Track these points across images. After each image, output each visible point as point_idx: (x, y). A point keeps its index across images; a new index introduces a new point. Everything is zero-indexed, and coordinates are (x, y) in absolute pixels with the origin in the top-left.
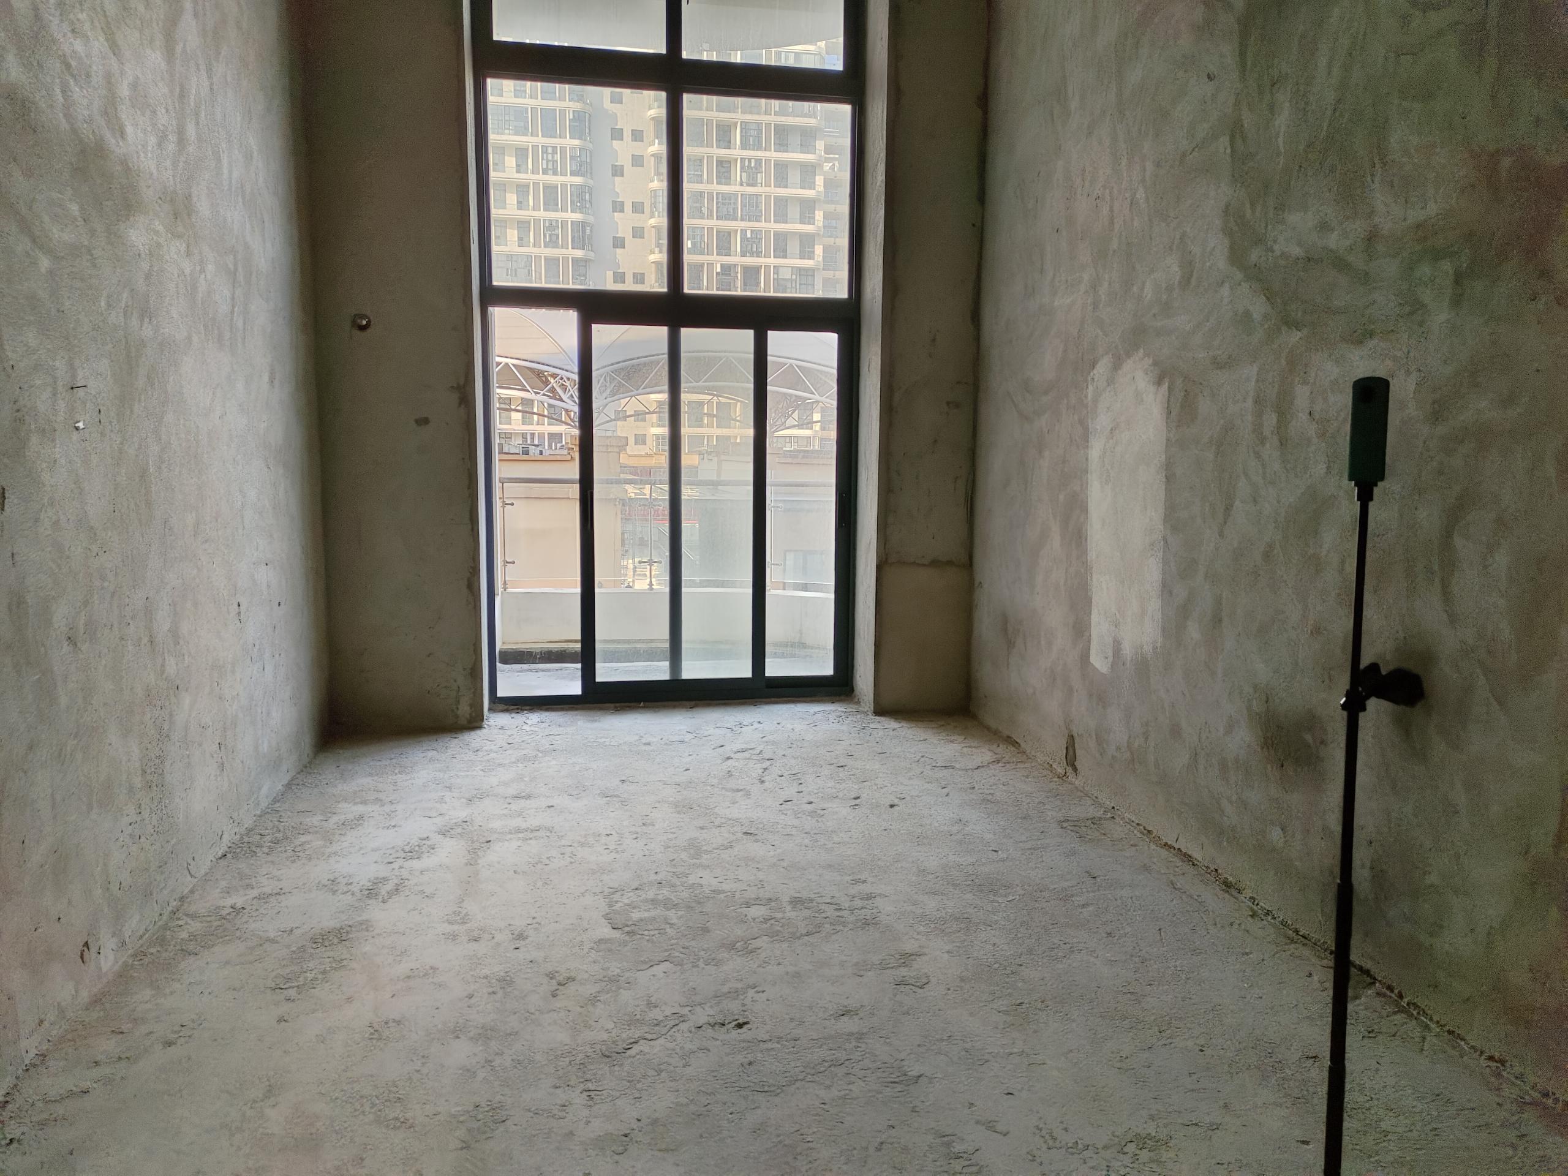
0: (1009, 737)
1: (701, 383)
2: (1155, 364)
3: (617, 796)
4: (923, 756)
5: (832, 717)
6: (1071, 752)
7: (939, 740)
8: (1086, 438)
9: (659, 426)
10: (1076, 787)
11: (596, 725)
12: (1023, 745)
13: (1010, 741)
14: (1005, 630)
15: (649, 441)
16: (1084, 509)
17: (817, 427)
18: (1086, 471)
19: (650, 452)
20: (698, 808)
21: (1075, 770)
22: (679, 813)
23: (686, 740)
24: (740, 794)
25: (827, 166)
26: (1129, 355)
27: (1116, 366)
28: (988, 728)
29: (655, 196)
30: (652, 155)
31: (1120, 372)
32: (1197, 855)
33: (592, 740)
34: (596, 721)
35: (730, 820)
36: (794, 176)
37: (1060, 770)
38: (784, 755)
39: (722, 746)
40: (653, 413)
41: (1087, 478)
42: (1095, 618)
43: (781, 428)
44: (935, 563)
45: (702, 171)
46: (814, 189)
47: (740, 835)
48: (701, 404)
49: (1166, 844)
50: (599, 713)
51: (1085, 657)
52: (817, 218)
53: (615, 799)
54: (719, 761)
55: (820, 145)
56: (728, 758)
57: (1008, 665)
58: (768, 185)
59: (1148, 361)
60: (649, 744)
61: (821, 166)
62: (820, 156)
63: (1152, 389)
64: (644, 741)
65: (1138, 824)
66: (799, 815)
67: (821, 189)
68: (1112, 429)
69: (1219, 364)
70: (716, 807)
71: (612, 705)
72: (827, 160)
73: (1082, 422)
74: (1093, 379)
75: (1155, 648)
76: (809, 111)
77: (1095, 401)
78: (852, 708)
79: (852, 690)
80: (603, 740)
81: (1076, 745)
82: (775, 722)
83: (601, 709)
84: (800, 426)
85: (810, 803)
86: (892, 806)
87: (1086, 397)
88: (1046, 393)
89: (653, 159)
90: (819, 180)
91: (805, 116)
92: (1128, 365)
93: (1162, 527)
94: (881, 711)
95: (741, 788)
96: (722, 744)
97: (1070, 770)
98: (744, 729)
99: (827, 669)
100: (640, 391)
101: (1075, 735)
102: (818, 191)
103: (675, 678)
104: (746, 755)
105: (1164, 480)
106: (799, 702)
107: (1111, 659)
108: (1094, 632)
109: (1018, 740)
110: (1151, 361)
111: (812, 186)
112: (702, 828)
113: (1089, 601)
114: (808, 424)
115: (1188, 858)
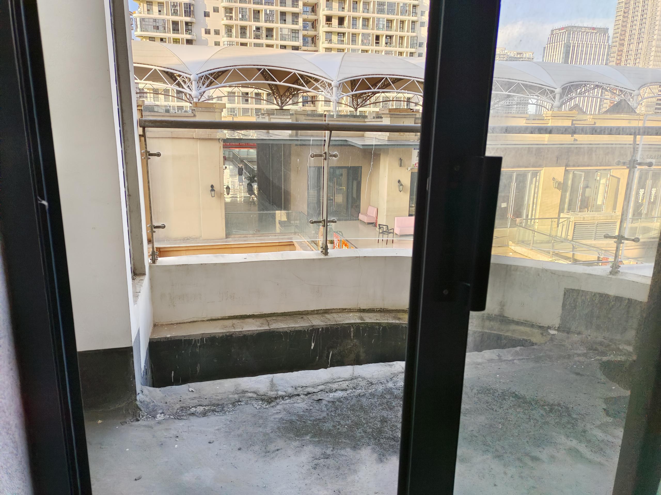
1: (251, 81)
9: (229, 103)
40: (227, 96)
100: (222, 85)
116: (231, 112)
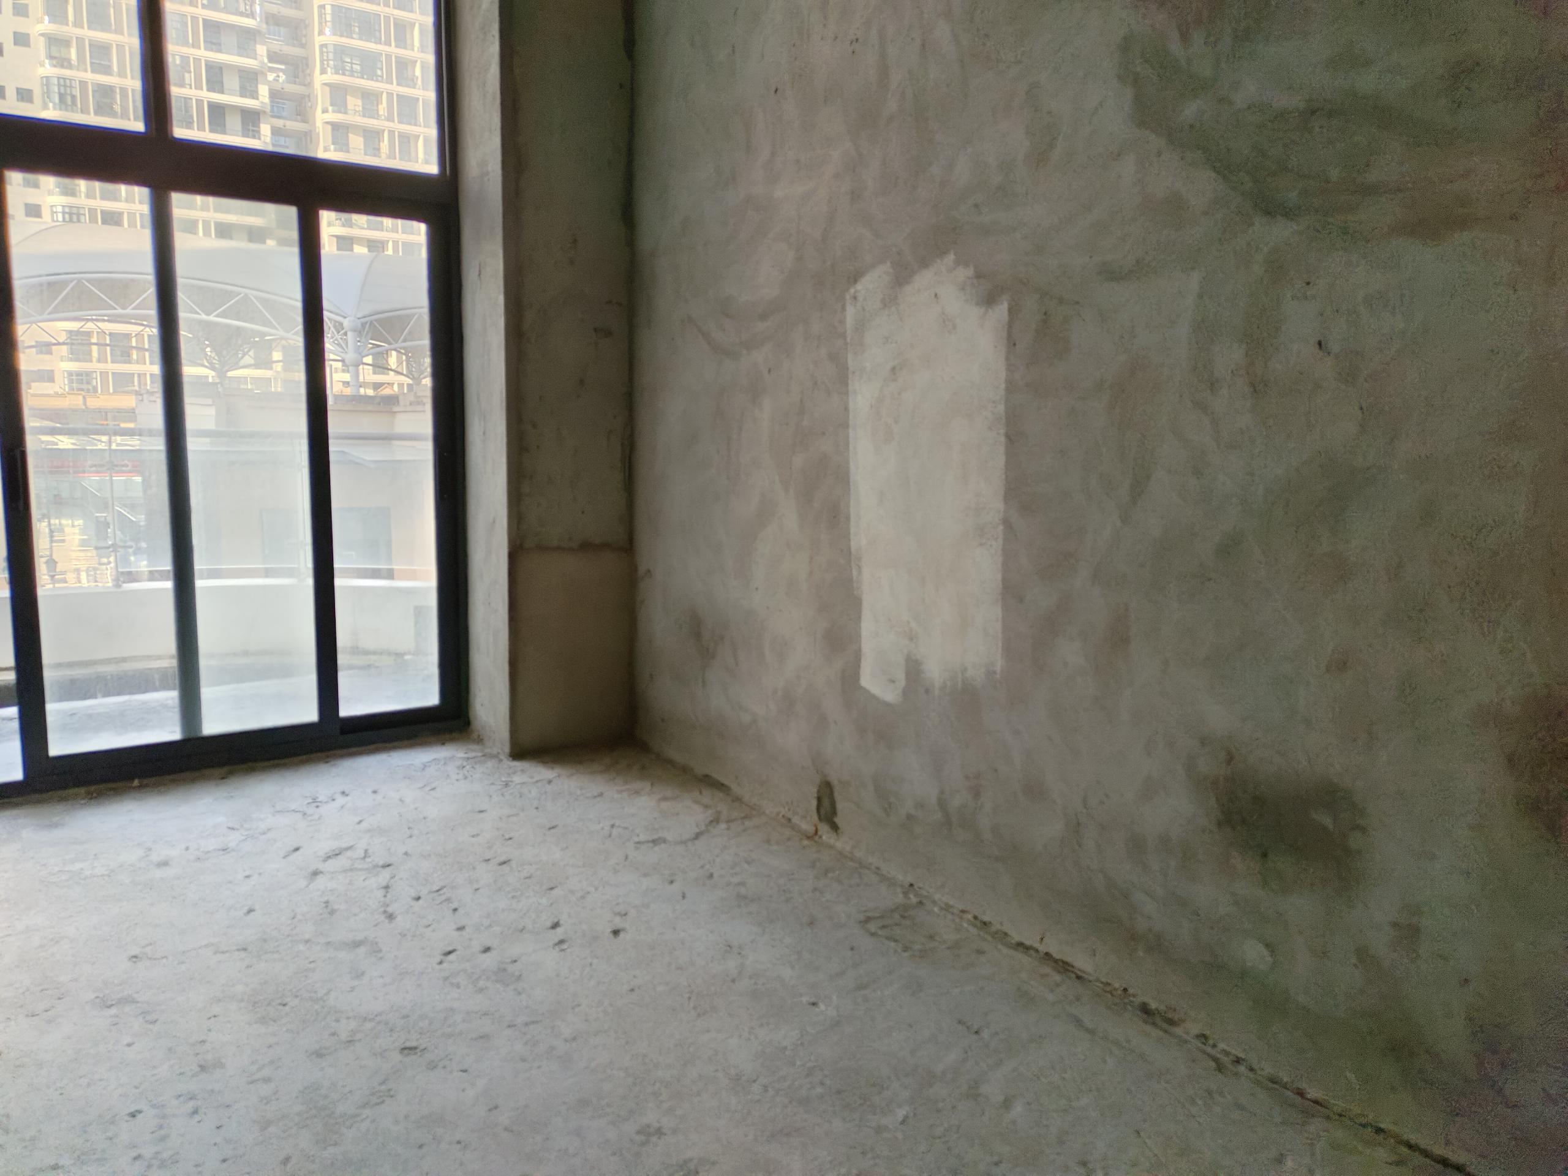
0: (707, 776)
1: (129, 311)
2: (979, 275)
3: (129, 1000)
4: (613, 826)
5: (451, 768)
6: (826, 802)
7: (620, 792)
8: (843, 379)
9: (71, 360)
10: (841, 853)
11: (57, 834)
12: (734, 787)
13: (709, 782)
14: (698, 636)
15: (58, 376)
16: (843, 478)
17: (278, 367)
18: (845, 425)
19: (60, 391)
20: (297, 1001)
21: (835, 827)
22: (263, 1020)
23: (232, 845)
24: (362, 950)
25: (271, 77)
26: (924, 263)
27: (901, 277)
28: (671, 762)
29: (48, 85)
30: (42, 35)
31: (908, 289)
32: (1082, 962)
33: (57, 869)
34: (55, 826)
35: (365, 1019)
36: (232, 82)
37: (807, 827)
38: (406, 854)
39: (297, 849)
40: (63, 344)
41: (848, 437)
42: (867, 626)
43: (233, 368)
44: (586, 547)
45: (110, 60)
46: (257, 99)
47: (396, 1057)
48: (128, 336)
49: (1020, 945)
50: (60, 807)
51: (850, 679)
52: (262, 132)
53: (127, 1009)
54: (303, 883)
55: (261, 50)
56: (316, 873)
57: (704, 682)
58: (199, 87)
59: (964, 273)
60: (165, 864)
61: (264, 75)
62: (263, 63)
63: (975, 312)
64: (155, 858)
65: (963, 911)
66: (481, 983)
67: (267, 100)
68: (893, 369)
69: (1111, 274)
70: (328, 993)
71: (82, 790)
72: (271, 70)
73: (837, 359)
74: (855, 298)
75: (990, 673)
76: (246, 10)
77: (861, 326)
78: (474, 751)
79: (468, 723)
80: (78, 866)
81: (836, 795)
82: (369, 791)
83: (63, 799)
84: (256, 366)
85: (487, 950)
86: (616, 933)
87: (842, 322)
88: (763, 317)
89: (42, 39)
90: (263, 91)
91: (242, 14)
92: (924, 279)
93: (1001, 506)
94: (521, 752)
95: (360, 937)
96: (296, 845)
97: (824, 828)
98: (324, 810)
99: (431, 697)
100: (45, 316)
101: (835, 783)
102: (262, 103)
103: (192, 735)
104: (342, 862)
105: (1003, 439)
106: (394, 748)
107: (902, 682)
108: (868, 646)
109: (726, 783)
110: (970, 272)
111: (254, 95)
112: (319, 1054)
113: (855, 604)
114: (267, 364)
115: (1064, 967)
116: (81, 382)
